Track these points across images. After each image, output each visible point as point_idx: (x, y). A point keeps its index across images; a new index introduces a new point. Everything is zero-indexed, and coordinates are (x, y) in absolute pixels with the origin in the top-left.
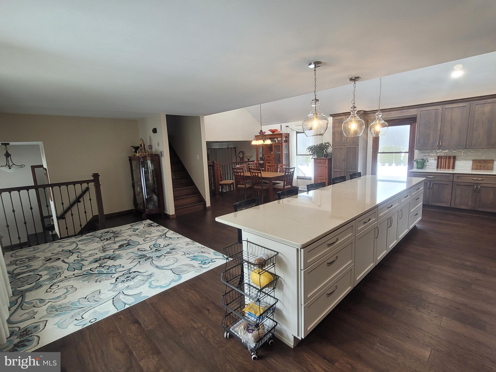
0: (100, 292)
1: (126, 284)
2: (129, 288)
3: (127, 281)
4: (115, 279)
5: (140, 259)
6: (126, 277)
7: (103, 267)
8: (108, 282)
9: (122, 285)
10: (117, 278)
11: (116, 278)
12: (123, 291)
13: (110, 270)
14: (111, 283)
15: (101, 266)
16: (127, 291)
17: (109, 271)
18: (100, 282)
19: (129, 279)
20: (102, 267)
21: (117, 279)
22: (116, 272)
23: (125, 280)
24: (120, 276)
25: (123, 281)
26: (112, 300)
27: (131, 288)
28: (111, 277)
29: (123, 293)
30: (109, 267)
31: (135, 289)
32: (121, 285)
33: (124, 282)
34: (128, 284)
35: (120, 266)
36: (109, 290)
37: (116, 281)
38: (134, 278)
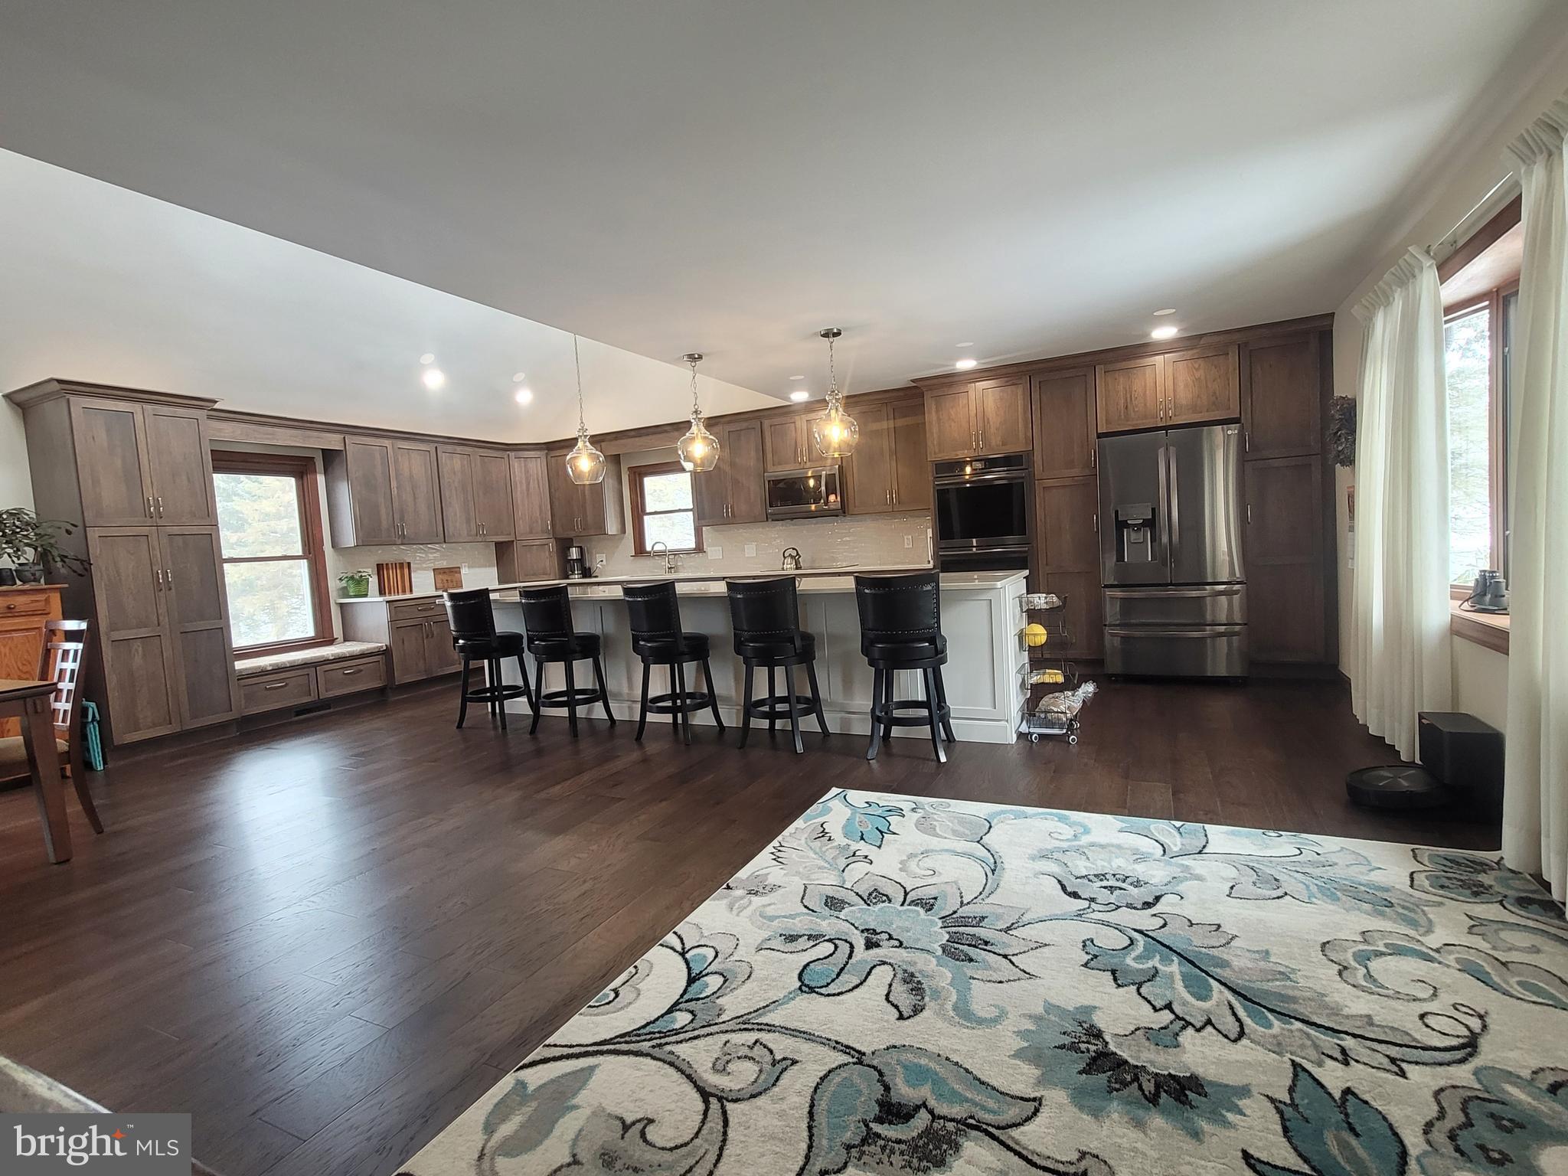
0: (1232, 888)
1: (1140, 870)
2: (1138, 856)
3: (1127, 877)
4: (1158, 908)
5: (986, 943)
6: (1117, 892)
7: (1169, 1006)
8: (1189, 910)
9: (1150, 872)
10: (1147, 905)
11: (1153, 910)
12: (1164, 855)
13: (1150, 964)
14: (1182, 898)
15: (1178, 1017)
16: (1150, 851)
17: (1155, 962)
18: (1219, 926)
19: (1117, 880)
20: (1172, 1011)
21: (1151, 901)
22: (1136, 935)
23: (1131, 884)
24: (1135, 908)
25: (1137, 884)
26: (1205, 851)
27: (1135, 851)
28: (1165, 925)
29: (1164, 851)
30: (1140, 985)
31: (1126, 846)
32: (1154, 876)
33: (1138, 881)
34: (1130, 868)
35: (1096, 957)
36: (1199, 878)
37: (1158, 898)
38: (1095, 876)
